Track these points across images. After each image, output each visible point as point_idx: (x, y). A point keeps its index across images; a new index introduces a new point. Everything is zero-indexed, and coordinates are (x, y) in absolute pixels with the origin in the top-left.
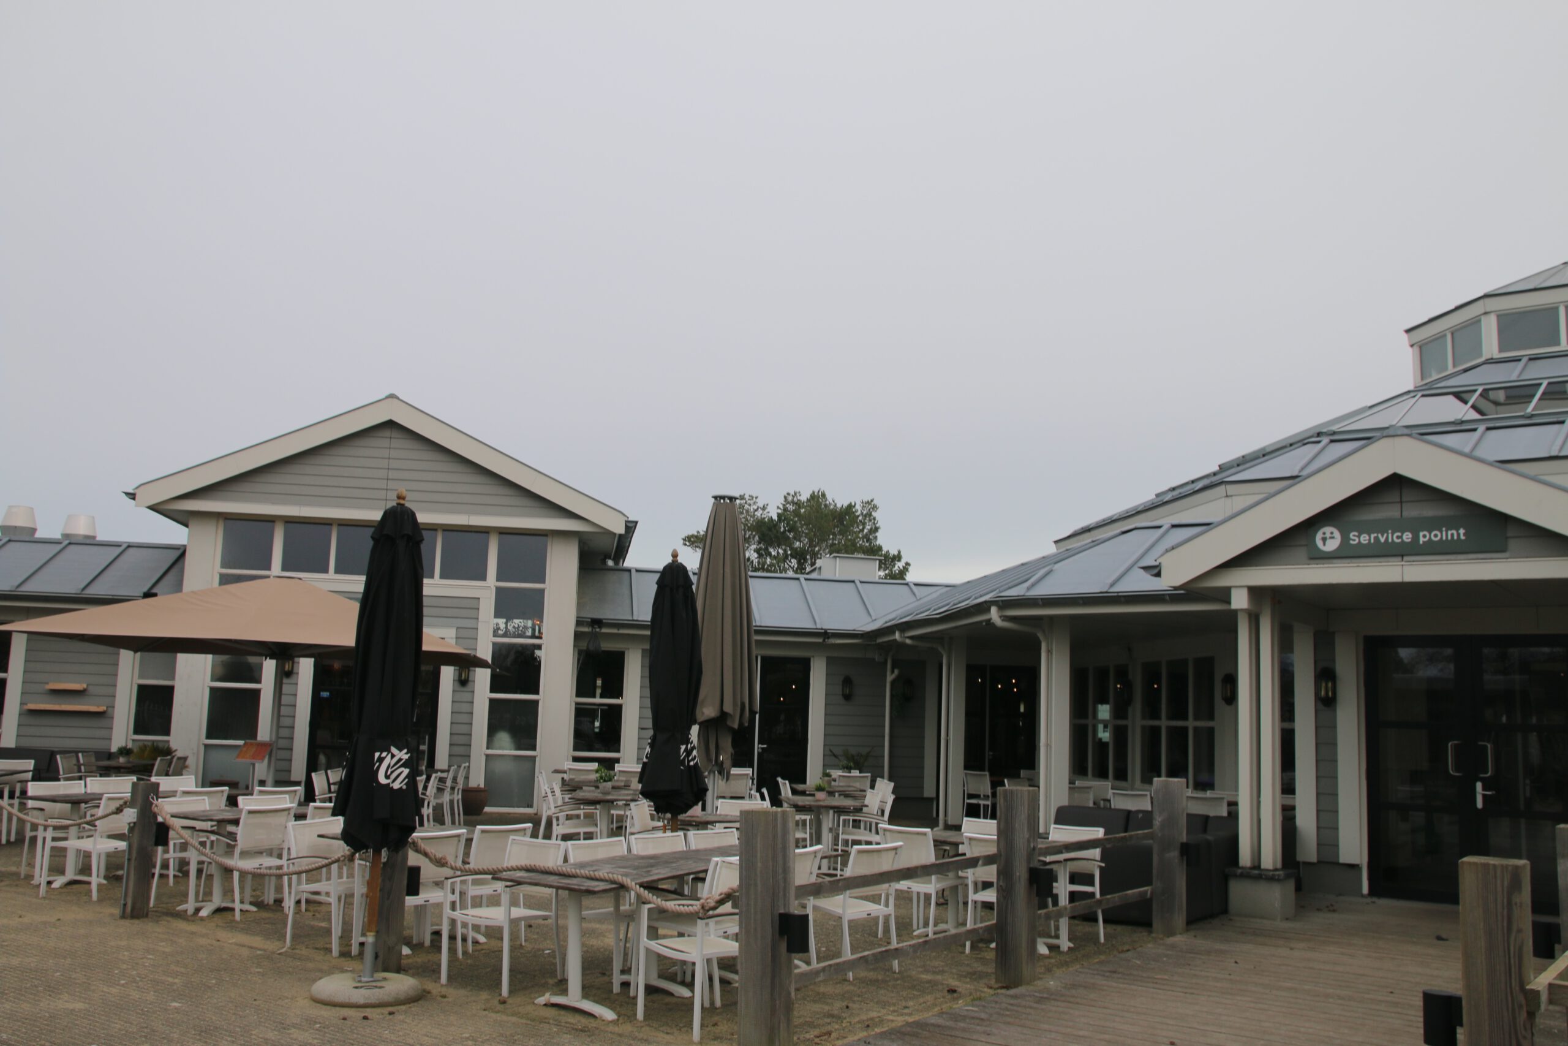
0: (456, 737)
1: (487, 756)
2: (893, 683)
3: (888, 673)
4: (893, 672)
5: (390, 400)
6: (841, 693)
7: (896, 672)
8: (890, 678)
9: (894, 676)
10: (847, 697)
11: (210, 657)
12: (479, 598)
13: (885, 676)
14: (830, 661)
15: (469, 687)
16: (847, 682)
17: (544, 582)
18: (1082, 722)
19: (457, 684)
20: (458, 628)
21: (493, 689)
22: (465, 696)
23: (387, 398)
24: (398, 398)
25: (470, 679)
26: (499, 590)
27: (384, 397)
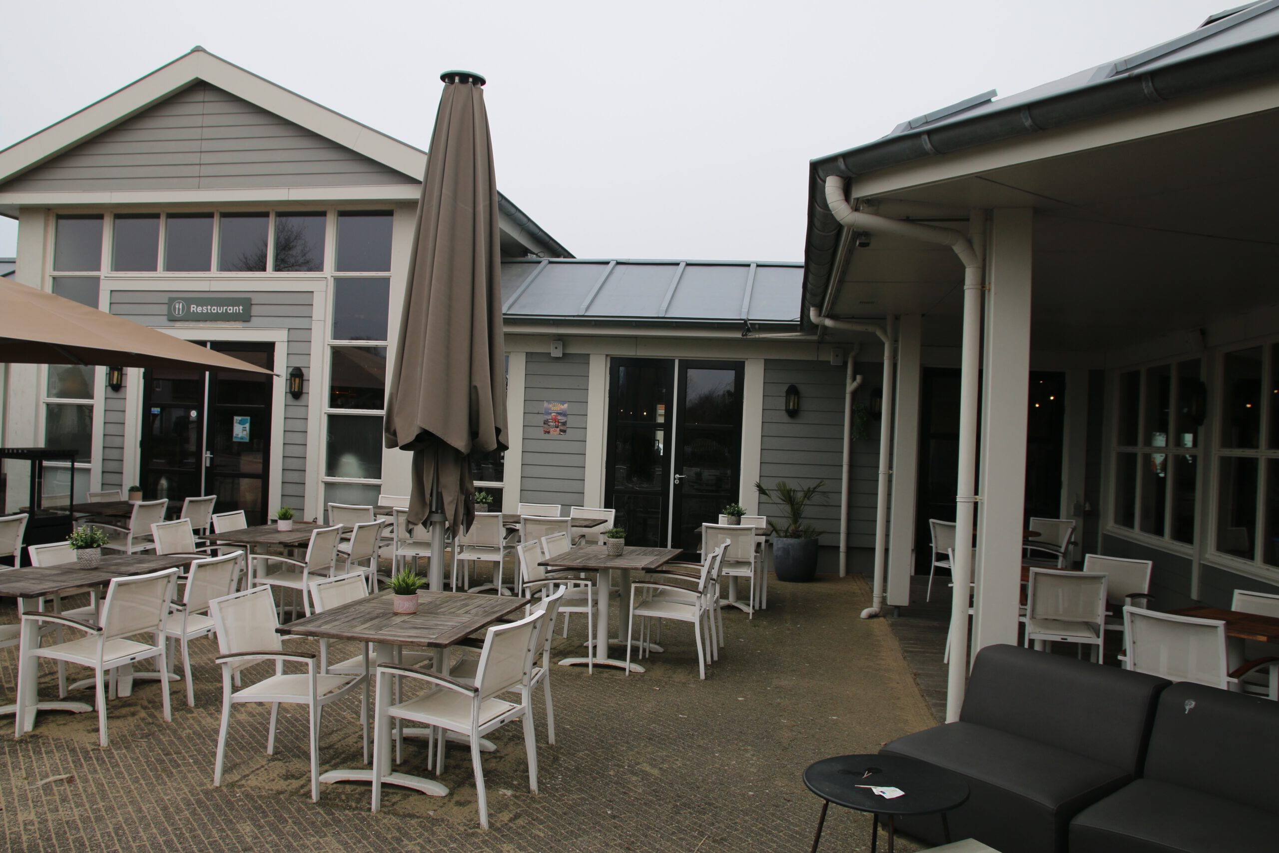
0: (289, 460)
1: (328, 485)
2: (854, 394)
3: (849, 380)
4: (854, 379)
5: (196, 54)
6: (784, 408)
7: (859, 378)
8: (850, 387)
9: (855, 384)
10: (793, 414)
11: (45, 367)
12: (313, 292)
13: (845, 385)
14: (769, 365)
15: (302, 402)
16: (793, 391)
17: (389, 270)
18: (1130, 449)
19: (290, 396)
20: (289, 329)
21: (333, 403)
22: (297, 412)
23: (193, 51)
24: (204, 51)
25: (304, 391)
26: (337, 280)
27: (188, 51)
